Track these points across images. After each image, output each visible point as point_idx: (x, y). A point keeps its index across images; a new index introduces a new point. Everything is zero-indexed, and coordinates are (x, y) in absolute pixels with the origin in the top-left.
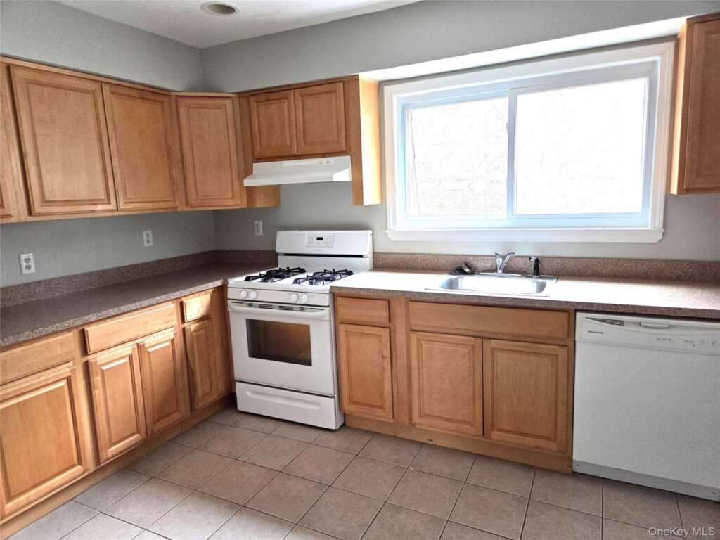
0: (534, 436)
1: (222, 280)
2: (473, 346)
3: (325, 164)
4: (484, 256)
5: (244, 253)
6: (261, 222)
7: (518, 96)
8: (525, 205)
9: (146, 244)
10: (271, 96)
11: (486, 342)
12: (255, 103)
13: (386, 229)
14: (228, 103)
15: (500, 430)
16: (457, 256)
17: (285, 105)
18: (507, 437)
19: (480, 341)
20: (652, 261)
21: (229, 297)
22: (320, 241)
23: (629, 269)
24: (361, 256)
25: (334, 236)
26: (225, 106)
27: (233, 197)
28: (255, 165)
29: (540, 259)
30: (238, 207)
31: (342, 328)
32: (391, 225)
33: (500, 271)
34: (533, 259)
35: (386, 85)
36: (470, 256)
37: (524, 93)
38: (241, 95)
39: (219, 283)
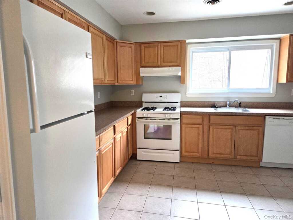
0: (251, 156)
1: (134, 111)
2: (232, 129)
3: (171, 69)
4: (221, 102)
5: (125, 102)
6: (134, 90)
7: (232, 52)
8: (233, 86)
9: (99, 98)
10: (151, 45)
11: (236, 127)
12: (143, 47)
13: (186, 93)
14: (133, 46)
15: (239, 155)
16: (212, 102)
17: (156, 48)
18: (242, 157)
19: (234, 127)
20: (273, 103)
21: (137, 116)
22: (161, 97)
23: (266, 105)
24: (177, 102)
25: (167, 95)
26: (132, 46)
27: (132, 80)
28: (141, 69)
29: (241, 103)
30: (133, 84)
31: (184, 126)
32: (188, 92)
33: (228, 106)
34: (239, 102)
35: (188, 44)
36: (216, 102)
37: (234, 50)
38: (136, 43)
39: (133, 112)
